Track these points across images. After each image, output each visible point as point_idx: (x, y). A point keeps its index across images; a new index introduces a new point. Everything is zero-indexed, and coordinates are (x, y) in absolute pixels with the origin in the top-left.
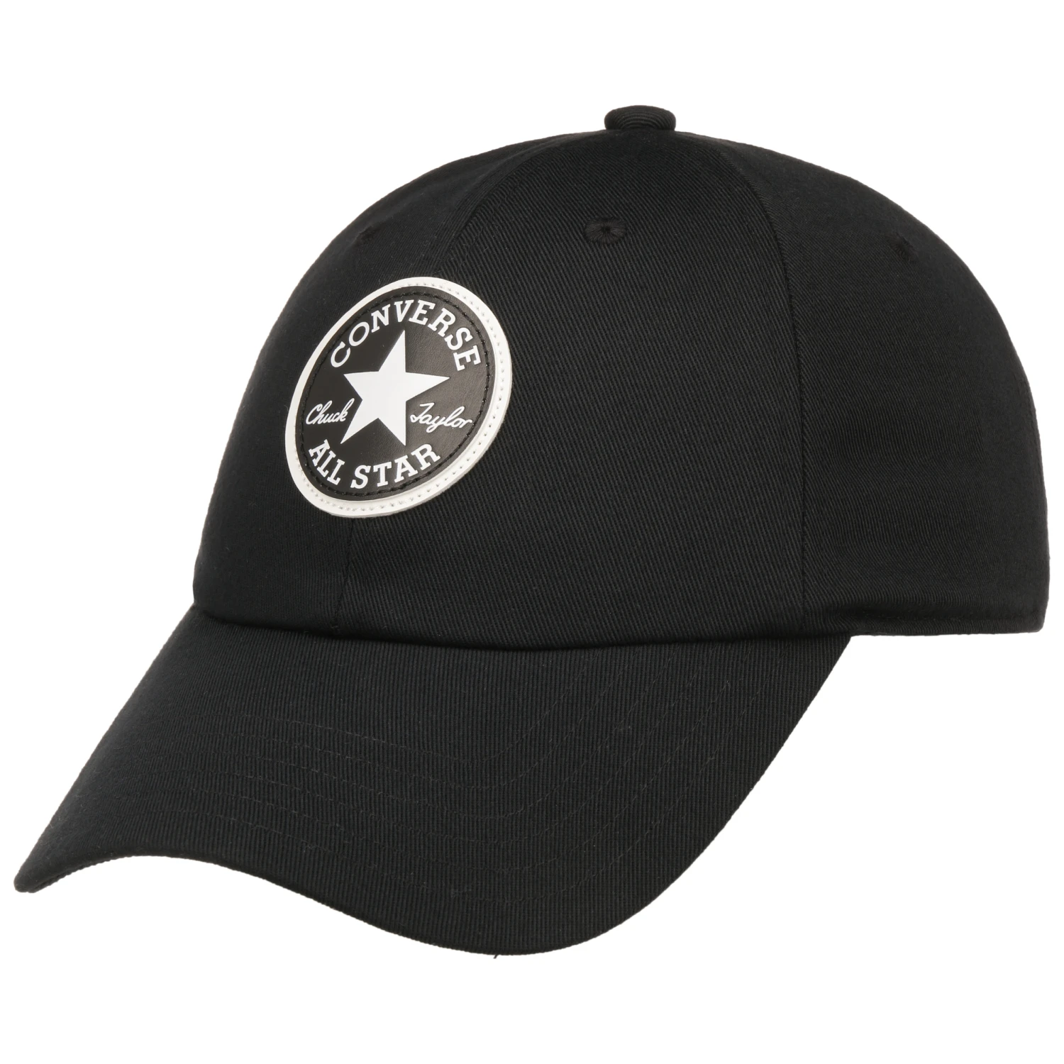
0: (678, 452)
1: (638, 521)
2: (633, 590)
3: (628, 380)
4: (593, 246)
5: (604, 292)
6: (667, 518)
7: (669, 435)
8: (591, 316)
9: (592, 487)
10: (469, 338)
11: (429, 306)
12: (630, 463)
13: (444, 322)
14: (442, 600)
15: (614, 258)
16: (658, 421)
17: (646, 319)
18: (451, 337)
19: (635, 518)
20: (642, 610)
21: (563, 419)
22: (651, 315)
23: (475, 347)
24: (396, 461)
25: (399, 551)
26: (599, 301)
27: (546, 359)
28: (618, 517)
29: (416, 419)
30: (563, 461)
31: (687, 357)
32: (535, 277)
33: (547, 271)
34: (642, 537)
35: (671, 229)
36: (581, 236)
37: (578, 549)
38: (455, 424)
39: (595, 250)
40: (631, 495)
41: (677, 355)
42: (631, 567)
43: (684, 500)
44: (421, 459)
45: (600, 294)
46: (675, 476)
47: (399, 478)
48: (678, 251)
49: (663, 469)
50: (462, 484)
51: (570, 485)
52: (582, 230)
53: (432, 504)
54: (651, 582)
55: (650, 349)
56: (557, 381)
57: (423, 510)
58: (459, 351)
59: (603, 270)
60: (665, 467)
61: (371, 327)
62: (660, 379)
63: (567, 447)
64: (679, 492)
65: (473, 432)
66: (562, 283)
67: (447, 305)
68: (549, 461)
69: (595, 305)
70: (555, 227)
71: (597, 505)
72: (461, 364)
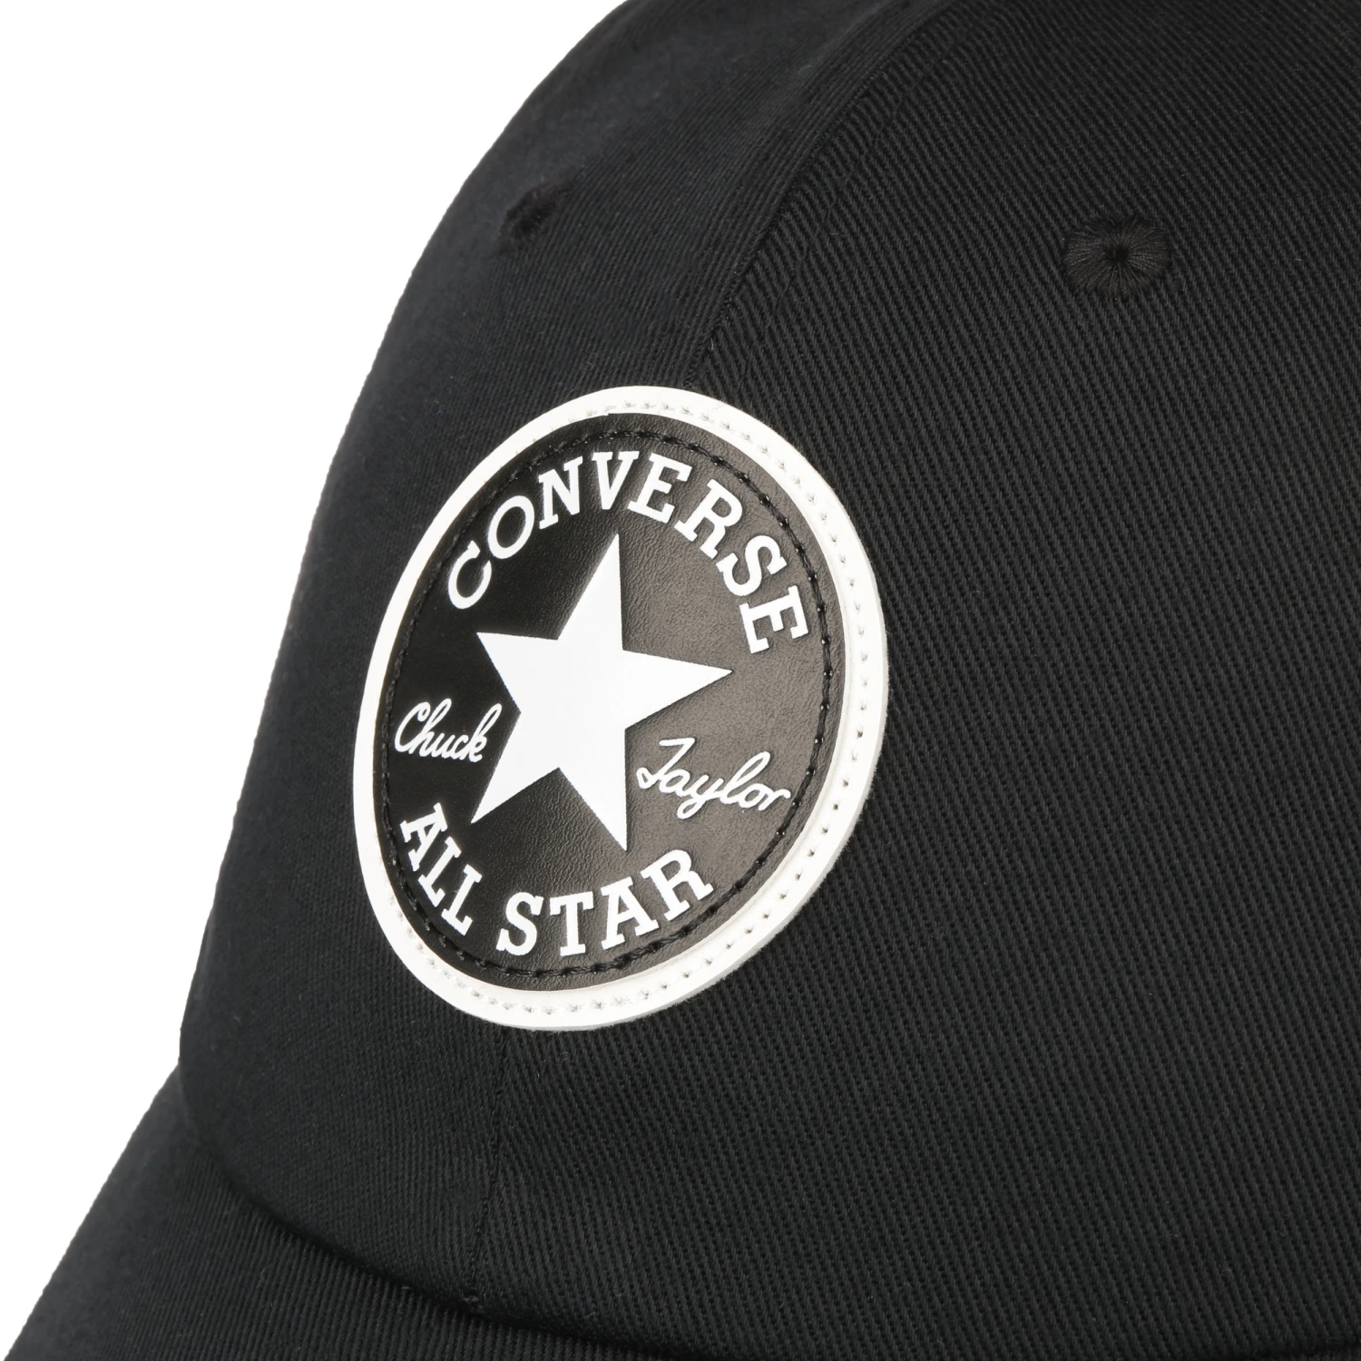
0: (1313, 858)
1: (1222, 1052)
2: (1213, 1230)
3: (1186, 676)
4: (1087, 304)
5: (1119, 433)
6: (1294, 1036)
7: (1291, 817)
8: (1086, 500)
9: (1101, 966)
10: (777, 564)
11: (676, 472)
12: (1196, 896)
13: (713, 517)
14: (728, 1251)
15: (1142, 334)
16: (1264, 779)
17: (1229, 505)
18: (731, 560)
19: (1213, 1043)
20: (1237, 1279)
21: (1022, 782)
22: (1241, 494)
23: (794, 590)
24: (605, 891)
25: (618, 1120)
26: (1105, 458)
27: (974, 620)
28: (1169, 1042)
29: (652, 779)
30: (1025, 896)
31: (1336, 603)
32: (942, 389)
33: (971, 374)
34: (1231, 1091)
35: (1284, 244)
36: (1055, 272)
37: (1069, 1128)
38: (748, 798)
39: (1092, 315)
40: (1201, 983)
41: (1311, 600)
42: (1207, 1171)
43: (1333, 986)
44: (666, 888)
45: (1109, 438)
46: (1310, 924)
47: (612, 939)
48: (1305, 306)
49: (1279, 907)
50: (769, 957)
51: (1045, 961)
52: (1057, 254)
53: (698, 1009)
54: (1257, 1207)
55: (1240, 587)
56: (1004, 679)
57: (674, 1020)
58: (755, 599)
59: (1115, 369)
60: (1283, 901)
61: (539, 515)
62: (1268, 669)
63: (1034, 856)
64: (1319, 965)
65: (794, 823)
66: (1010, 408)
67: (720, 471)
68: (988, 895)
69: (1097, 468)
70: (988, 244)
71: (1114, 1011)
72: (759, 636)
